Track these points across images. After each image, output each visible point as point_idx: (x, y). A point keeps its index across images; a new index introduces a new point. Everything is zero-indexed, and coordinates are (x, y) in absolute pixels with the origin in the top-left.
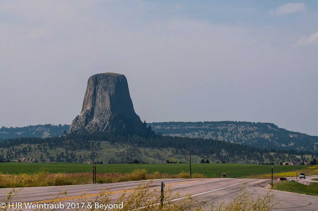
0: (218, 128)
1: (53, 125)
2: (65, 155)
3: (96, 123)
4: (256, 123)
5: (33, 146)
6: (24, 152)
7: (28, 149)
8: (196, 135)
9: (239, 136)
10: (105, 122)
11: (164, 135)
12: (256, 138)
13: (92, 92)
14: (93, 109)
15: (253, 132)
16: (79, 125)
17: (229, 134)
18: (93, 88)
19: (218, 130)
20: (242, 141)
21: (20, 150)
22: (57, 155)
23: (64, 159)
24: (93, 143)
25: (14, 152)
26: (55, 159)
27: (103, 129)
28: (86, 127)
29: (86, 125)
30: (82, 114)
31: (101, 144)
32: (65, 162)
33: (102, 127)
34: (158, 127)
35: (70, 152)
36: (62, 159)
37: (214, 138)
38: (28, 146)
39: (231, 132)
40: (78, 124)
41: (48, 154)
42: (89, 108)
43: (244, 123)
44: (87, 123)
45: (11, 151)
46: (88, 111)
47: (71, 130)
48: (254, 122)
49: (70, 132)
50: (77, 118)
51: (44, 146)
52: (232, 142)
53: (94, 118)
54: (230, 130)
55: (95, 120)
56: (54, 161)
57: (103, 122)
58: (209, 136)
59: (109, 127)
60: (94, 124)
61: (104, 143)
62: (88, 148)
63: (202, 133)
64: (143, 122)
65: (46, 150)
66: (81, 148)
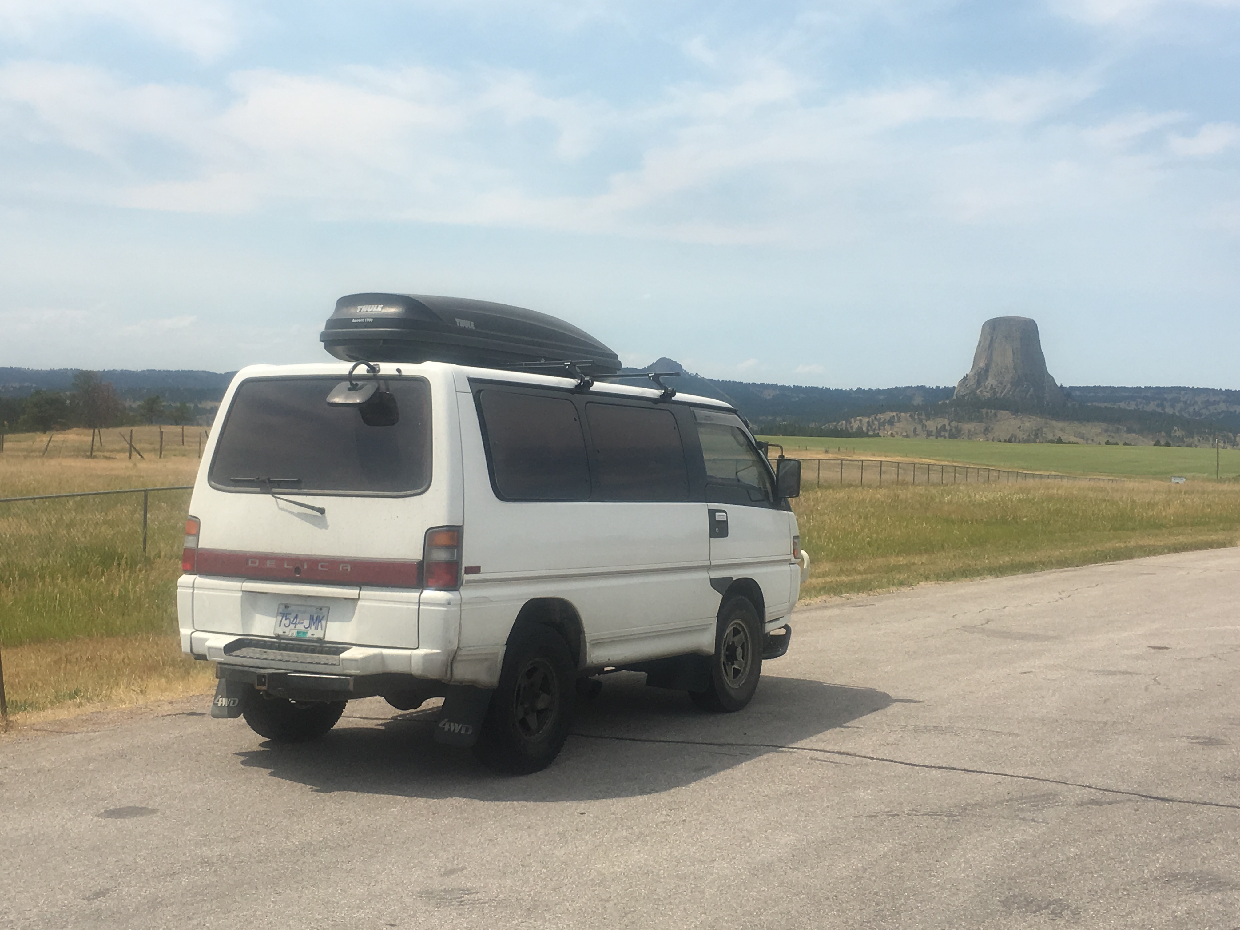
0: (1166, 396)
1: (927, 386)
2: (948, 427)
3: (992, 385)
4: (1224, 390)
5: (903, 414)
6: (891, 422)
7: (896, 418)
8: (1132, 406)
9: (1197, 408)
10: (1004, 384)
11: (1089, 404)
12: (1223, 411)
13: (988, 342)
14: (988, 366)
15: (1218, 403)
16: (968, 388)
17: (1182, 404)
18: (989, 338)
19: (1165, 399)
20: (1201, 415)
21: (885, 420)
22: (937, 427)
23: (947, 434)
24: (987, 413)
25: (876, 423)
26: (934, 433)
27: (1002, 392)
28: (979, 390)
29: (977, 388)
30: (972, 373)
31: (999, 415)
32: (948, 438)
33: (1000, 392)
34: (1078, 393)
35: (954, 424)
36: (943, 434)
37: (1159, 410)
38: (897, 415)
39: (1185, 403)
40: (966, 386)
41: (924, 426)
42: (982, 365)
43: (1206, 390)
44: (979, 383)
45: (873, 422)
46: (981, 368)
47: (956, 394)
48: (1221, 389)
49: (955, 397)
50: (965, 378)
51: (918, 415)
52: (1186, 415)
53: (990, 378)
54: (1184, 400)
55: (991, 381)
56: (932, 436)
57: (1002, 384)
58: (1152, 407)
59: (1010, 391)
60: (990, 386)
61: (1004, 414)
62: (980, 420)
63: (1141, 403)
64: (1059, 385)
65: (921, 421)
66: (971, 420)
